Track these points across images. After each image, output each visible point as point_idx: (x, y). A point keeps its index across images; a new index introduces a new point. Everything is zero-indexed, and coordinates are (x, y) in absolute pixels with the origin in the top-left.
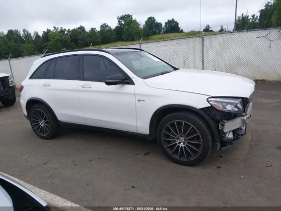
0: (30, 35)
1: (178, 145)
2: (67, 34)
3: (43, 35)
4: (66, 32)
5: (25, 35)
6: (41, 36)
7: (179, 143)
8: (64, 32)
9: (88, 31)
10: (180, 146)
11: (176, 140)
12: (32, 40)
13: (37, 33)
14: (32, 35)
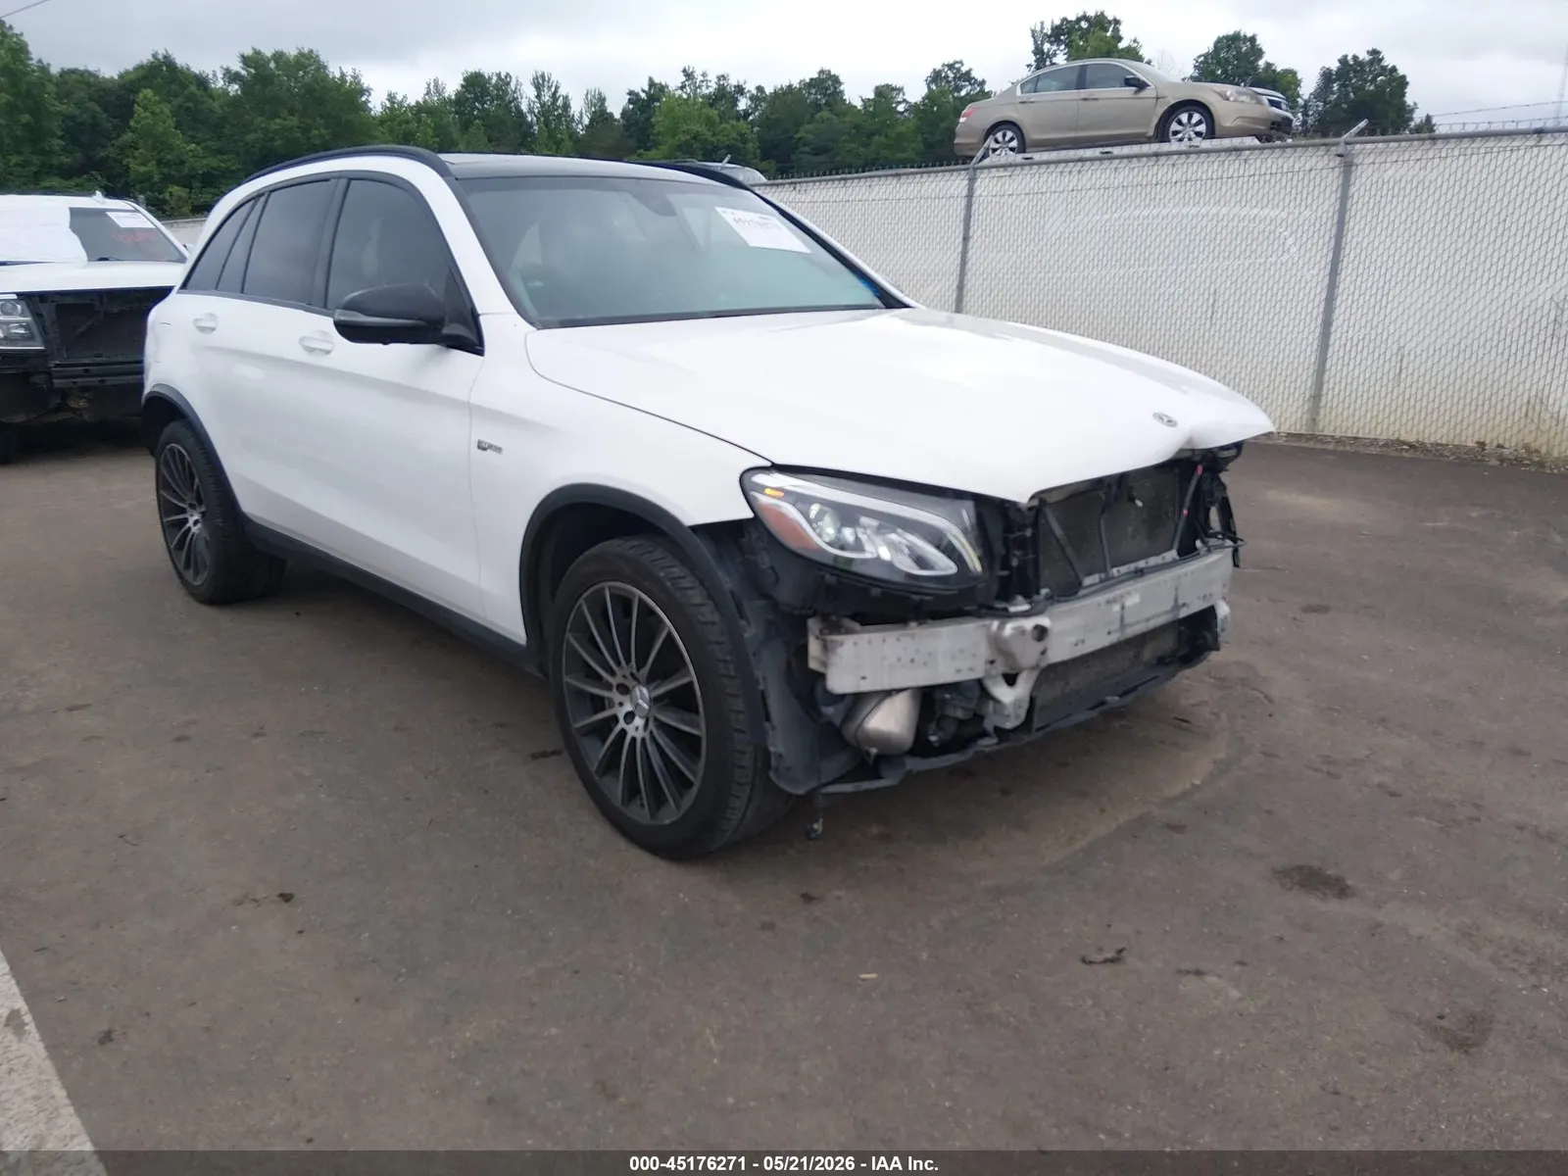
0: (566, 106)
1: (622, 724)
2: (746, 114)
3: (624, 114)
4: (743, 104)
5: (543, 105)
6: (617, 115)
7: (630, 716)
8: (735, 102)
9: (859, 104)
10: (631, 732)
11: (616, 696)
12: (573, 134)
13: (602, 100)
14: (577, 107)
